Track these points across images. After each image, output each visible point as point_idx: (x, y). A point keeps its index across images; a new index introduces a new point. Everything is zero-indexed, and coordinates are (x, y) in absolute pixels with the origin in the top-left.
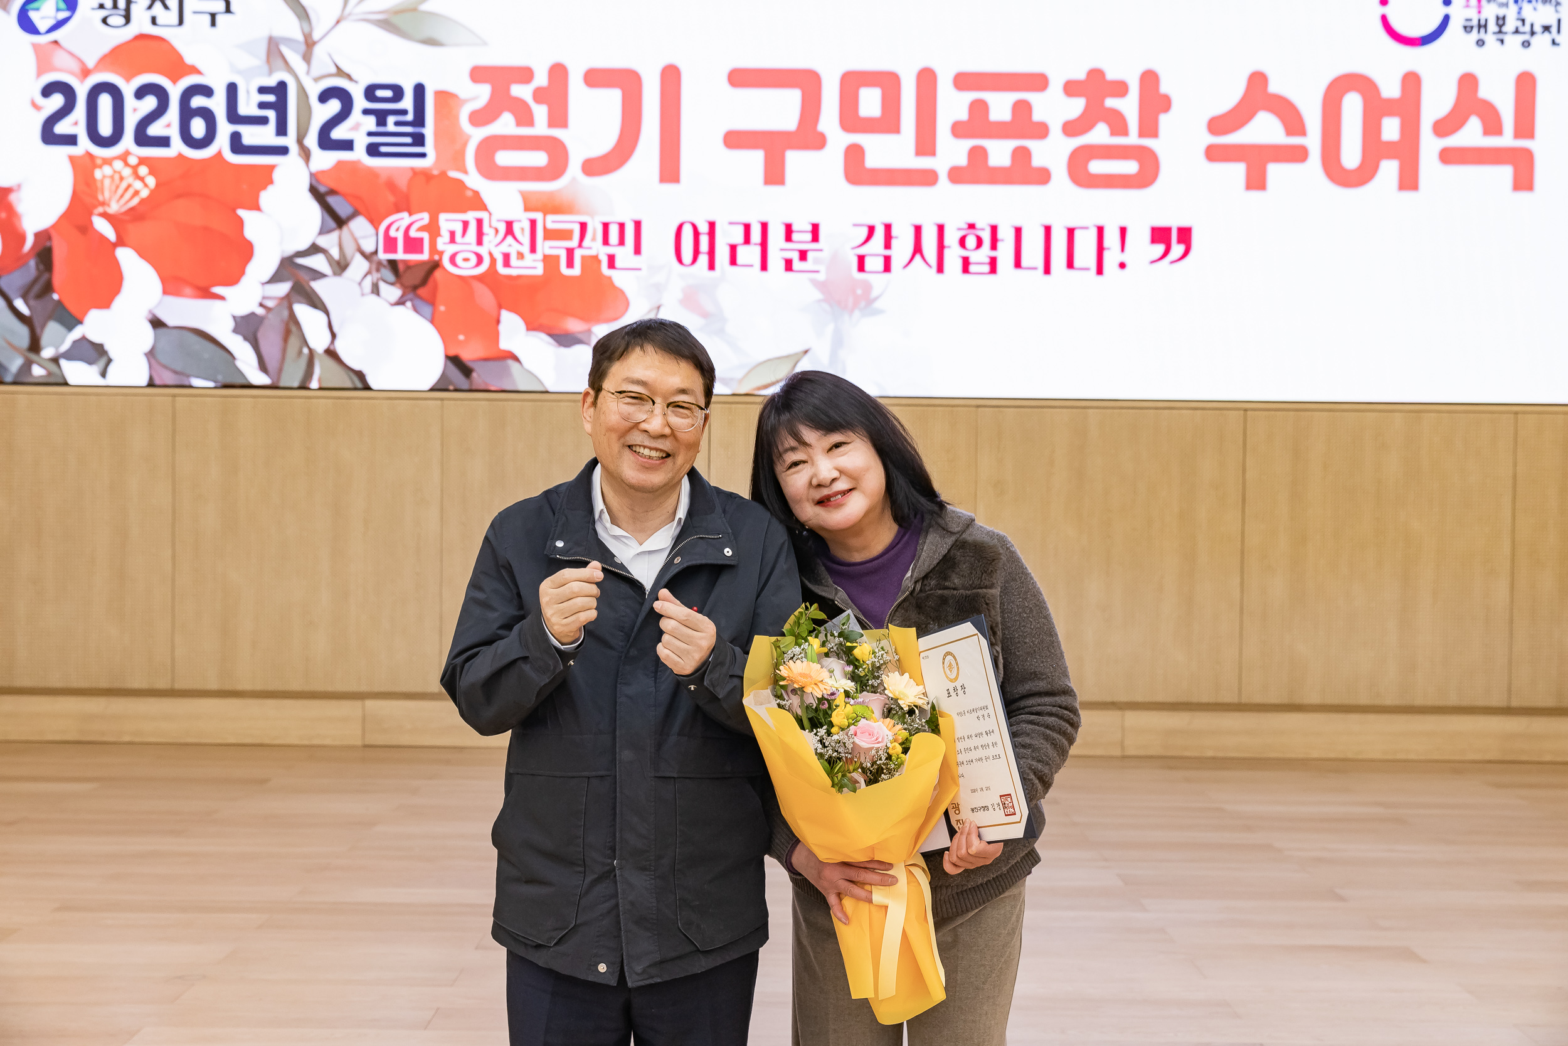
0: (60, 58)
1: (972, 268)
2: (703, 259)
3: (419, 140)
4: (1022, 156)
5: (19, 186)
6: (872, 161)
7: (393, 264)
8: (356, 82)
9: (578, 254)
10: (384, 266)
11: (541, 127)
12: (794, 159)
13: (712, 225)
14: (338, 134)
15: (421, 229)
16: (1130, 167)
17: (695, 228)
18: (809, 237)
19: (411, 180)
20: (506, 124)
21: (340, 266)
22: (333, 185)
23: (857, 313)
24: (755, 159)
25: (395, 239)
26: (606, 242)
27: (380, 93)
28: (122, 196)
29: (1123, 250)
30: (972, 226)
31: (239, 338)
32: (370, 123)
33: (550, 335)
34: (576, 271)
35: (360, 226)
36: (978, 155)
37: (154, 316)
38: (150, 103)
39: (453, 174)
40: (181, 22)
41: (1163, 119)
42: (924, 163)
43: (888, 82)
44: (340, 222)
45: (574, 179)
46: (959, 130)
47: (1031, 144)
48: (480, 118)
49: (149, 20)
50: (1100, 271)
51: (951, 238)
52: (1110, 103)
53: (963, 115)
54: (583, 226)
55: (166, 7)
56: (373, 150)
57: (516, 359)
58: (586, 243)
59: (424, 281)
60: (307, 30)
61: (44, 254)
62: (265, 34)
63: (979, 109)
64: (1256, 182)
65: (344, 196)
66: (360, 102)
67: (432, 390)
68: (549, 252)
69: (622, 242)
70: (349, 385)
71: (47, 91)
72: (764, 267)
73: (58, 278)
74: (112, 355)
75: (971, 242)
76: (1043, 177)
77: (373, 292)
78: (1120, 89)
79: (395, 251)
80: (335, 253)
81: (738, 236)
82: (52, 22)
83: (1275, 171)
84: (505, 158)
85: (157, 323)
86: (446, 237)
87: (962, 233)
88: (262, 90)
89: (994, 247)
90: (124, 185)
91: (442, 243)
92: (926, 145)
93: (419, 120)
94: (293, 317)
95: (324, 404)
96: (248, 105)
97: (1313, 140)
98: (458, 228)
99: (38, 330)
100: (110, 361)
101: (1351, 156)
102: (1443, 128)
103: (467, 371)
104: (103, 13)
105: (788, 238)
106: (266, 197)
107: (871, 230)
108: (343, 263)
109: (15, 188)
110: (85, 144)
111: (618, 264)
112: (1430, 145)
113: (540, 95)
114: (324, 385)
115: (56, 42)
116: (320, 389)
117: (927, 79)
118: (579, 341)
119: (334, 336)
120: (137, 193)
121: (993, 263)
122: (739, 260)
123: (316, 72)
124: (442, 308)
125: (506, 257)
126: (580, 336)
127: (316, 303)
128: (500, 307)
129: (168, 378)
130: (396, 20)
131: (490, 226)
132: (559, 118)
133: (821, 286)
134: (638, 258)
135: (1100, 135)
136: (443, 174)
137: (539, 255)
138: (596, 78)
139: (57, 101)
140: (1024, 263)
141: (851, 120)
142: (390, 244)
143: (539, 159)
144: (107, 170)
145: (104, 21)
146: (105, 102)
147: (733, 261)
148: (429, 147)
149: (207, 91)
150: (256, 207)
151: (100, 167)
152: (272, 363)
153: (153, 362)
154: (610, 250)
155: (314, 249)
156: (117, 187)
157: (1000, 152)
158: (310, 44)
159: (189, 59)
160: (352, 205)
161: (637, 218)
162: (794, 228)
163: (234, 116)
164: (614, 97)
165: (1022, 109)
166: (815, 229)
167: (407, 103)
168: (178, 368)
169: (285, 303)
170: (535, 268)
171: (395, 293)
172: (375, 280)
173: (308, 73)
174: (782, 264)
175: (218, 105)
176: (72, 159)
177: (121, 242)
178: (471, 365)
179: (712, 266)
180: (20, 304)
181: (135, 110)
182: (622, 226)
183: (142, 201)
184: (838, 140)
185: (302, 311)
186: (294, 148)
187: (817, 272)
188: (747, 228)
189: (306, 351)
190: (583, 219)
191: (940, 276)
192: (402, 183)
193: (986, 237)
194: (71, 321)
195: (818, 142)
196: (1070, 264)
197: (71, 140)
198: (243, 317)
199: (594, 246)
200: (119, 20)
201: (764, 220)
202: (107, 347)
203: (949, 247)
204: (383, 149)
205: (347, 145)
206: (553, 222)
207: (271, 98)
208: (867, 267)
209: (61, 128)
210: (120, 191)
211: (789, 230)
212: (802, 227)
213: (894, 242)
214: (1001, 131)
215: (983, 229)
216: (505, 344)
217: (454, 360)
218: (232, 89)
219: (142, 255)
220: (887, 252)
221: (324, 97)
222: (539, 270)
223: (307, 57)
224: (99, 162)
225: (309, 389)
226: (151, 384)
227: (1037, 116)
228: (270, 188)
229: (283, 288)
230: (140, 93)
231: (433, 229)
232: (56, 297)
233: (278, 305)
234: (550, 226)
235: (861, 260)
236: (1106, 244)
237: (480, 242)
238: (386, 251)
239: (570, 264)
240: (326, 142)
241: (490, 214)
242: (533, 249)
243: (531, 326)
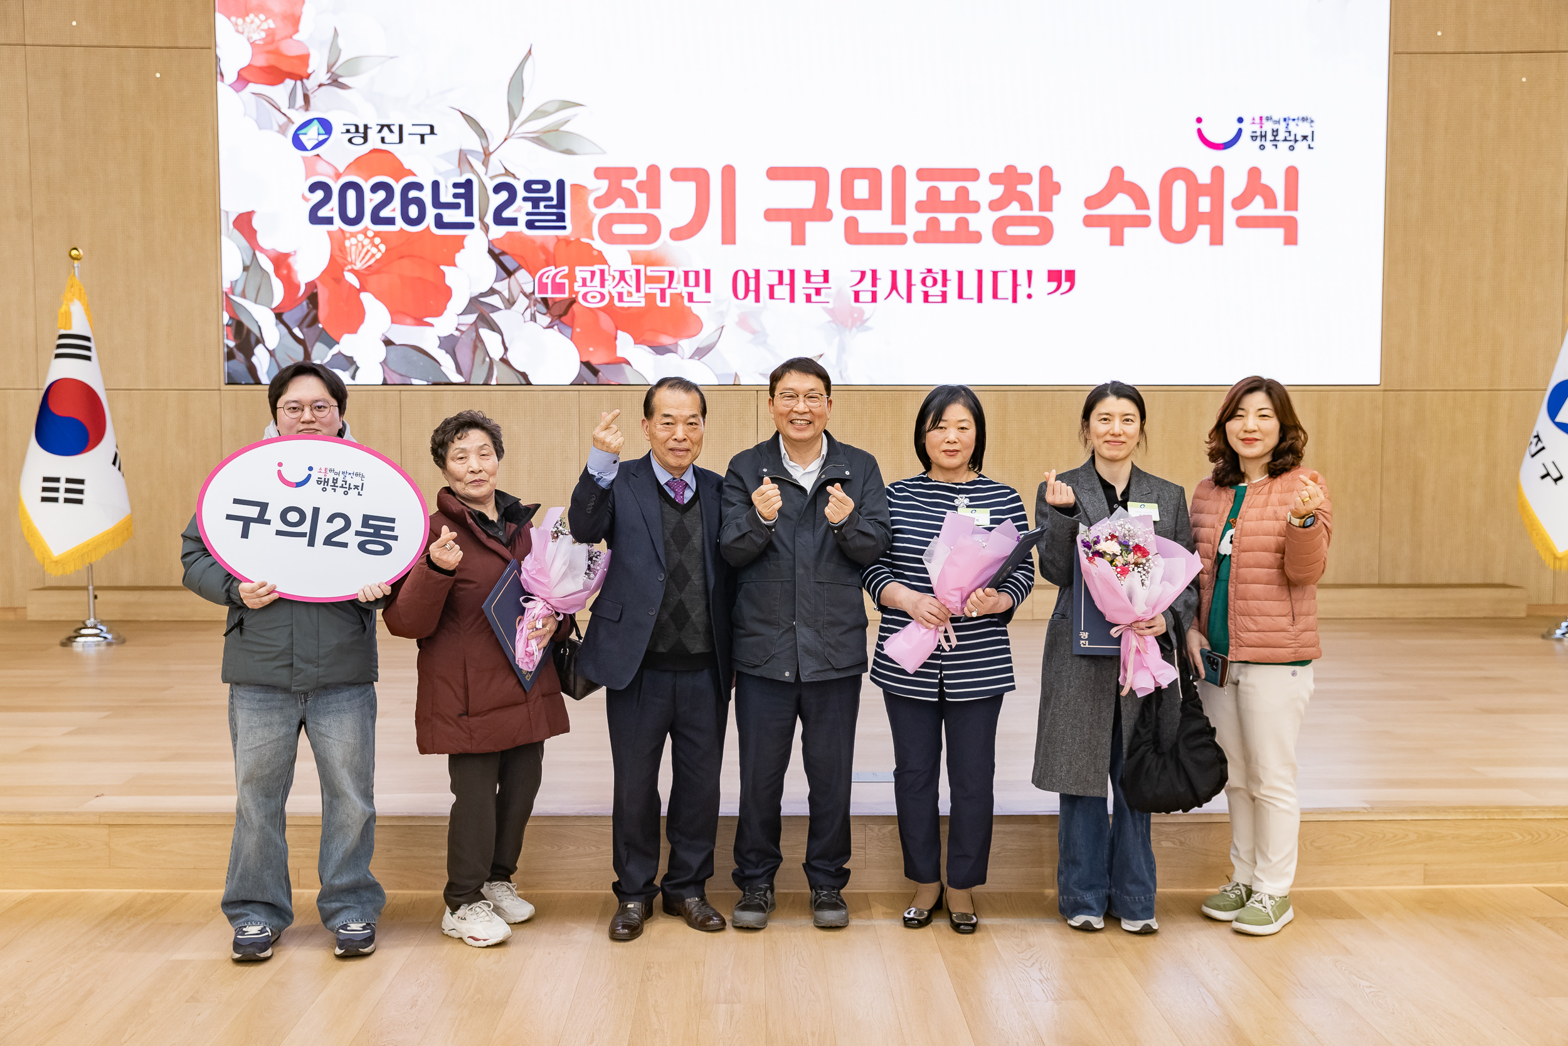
0: (321, 166)
1: (930, 299)
2: (752, 295)
3: (561, 217)
4: (962, 224)
5: (295, 252)
6: (863, 229)
7: (545, 301)
8: (519, 179)
9: (668, 292)
10: (539, 302)
11: (642, 208)
12: (811, 227)
13: (757, 272)
14: (507, 214)
15: (562, 277)
16: (1034, 231)
17: (746, 274)
18: (821, 279)
19: (557, 243)
20: (619, 206)
21: (510, 303)
22: (506, 249)
23: (854, 329)
24: (785, 227)
25: (547, 283)
26: (686, 284)
27: (534, 187)
28: (363, 258)
29: (1029, 286)
30: (930, 271)
31: (444, 351)
32: (528, 206)
33: (649, 347)
34: (667, 304)
35: (522, 276)
36: (933, 223)
37: (386, 337)
38: (381, 195)
39: (584, 240)
40: (401, 141)
41: (1055, 198)
42: (898, 229)
43: (873, 175)
44: (509, 273)
45: (665, 242)
46: (921, 207)
47: (969, 216)
48: (600, 202)
49: (380, 140)
50: (1015, 300)
51: (916, 279)
52: (1020, 188)
53: (924, 198)
54: (671, 274)
55: (391, 131)
56: (530, 225)
57: (628, 363)
58: (672, 286)
59: (566, 313)
60: (485, 145)
61: (313, 298)
62: (459, 148)
63: (933, 192)
64: (1117, 240)
65: (513, 256)
66: (521, 193)
67: (571, 385)
68: (648, 291)
69: (697, 284)
70: (519, 383)
71: (313, 188)
72: (792, 300)
73: (323, 313)
74: (359, 365)
75: (929, 281)
76: (976, 238)
77: (531, 320)
78: (1027, 179)
79: (547, 293)
80: (506, 294)
81: (775, 281)
82: (317, 142)
83: (1129, 233)
84: (618, 229)
85: (388, 343)
86: (580, 283)
87: (924, 275)
88: (456, 185)
89: (944, 285)
90: (365, 250)
91: (577, 286)
92: (899, 217)
93: (561, 204)
94: (478, 337)
95: (500, 395)
96: (446, 196)
97: (1154, 212)
98: (588, 276)
99: (310, 349)
100: (357, 368)
101: (1179, 222)
102: (1240, 202)
103: (595, 372)
104: (350, 136)
105: (808, 280)
106: (459, 257)
107: (863, 274)
108: (511, 301)
109: (293, 253)
110: (338, 223)
111: (695, 300)
112: (1230, 215)
113: (641, 186)
114: (499, 383)
115: (318, 155)
116: (497, 385)
117: (899, 173)
118: (670, 351)
119: (506, 349)
120: (373, 255)
121: (944, 296)
122: (775, 296)
123: (491, 173)
124: (578, 330)
125: (620, 295)
126: (670, 347)
127: (494, 327)
128: (617, 329)
129: (397, 379)
130: (544, 137)
131: (609, 275)
132: (654, 201)
133: (831, 312)
134: (708, 294)
135: (1014, 209)
136: (578, 240)
137: (642, 294)
138: (679, 174)
139: (319, 195)
140: (964, 296)
141: (849, 201)
142: (543, 287)
143: (641, 229)
144: (353, 241)
145: (350, 140)
146: (351, 195)
147: (772, 296)
148: (568, 222)
149: (419, 187)
150: (455, 265)
151: (349, 239)
152: (465, 368)
153: (386, 368)
154: (689, 290)
155: (492, 291)
156: (360, 252)
157: (947, 222)
158: (487, 154)
159: (407, 166)
160: (517, 262)
161: (707, 268)
162: (812, 274)
163: (437, 203)
164: (691, 187)
165: (962, 193)
166: (826, 273)
167: (553, 193)
168: (403, 373)
169: (473, 328)
170: (640, 302)
171: (545, 320)
172: (533, 312)
173: (486, 174)
174: (805, 296)
175: (426, 195)
176: (329, 233)
177: (363, 289)
178: (597, 367)
179: (757, 300)
180: (297, 331)
181: (371, 200)
182: (697, 273)
183: (377, 261)
184: (840, 214)
185: (485, 333)
186: (477, 224)
187: (828, 302)
188: (781, 273)
189: (487, 359)
190: (671, 269)
191: (909, 304)
192: (551, 247)
193: (939, 277)
194: (331, 342)
195: (827, 216)
196: (995, 296)
197: (329, 221)
198: (445, 337)
199: (679, 287)
200: (358, 140)
201: (792, 268)
202: (355, 359)
203: (915, 285)
204: (537, 224)
205: (513, 222)
206: (651, 271)
207: (462, 191)
208: (861, 300)
209: (323, 213)
210: (362, 255)
211: (808, 274)
212: (817, 271)
213: (878, 281)
214: (947, 207)
215: (937, 273)
216: (620, 353)
217: (587, 364)
218: (436, 185)
219: (377, 298)
220: (874, 289)
221: (498, 189)
222: (643, 304)
223: (485, 163)
224: (348, 235)
225: (490, 385)
226: (385, 383)
227: (972, 198)
228: (462, 251)
229: (472, 318)
230: (375, 188)
231: (571, 277)
232: (320, 326)
233: (468, 329)
234: (649, 274)
235: (857, 294)
236: (1018, 283)
237: (602, 285)
238: (539, 293)
239: (663, 299)
240: (499, 220)
241: (609, 266)
242: (638, 290)
243: (638, 341)
